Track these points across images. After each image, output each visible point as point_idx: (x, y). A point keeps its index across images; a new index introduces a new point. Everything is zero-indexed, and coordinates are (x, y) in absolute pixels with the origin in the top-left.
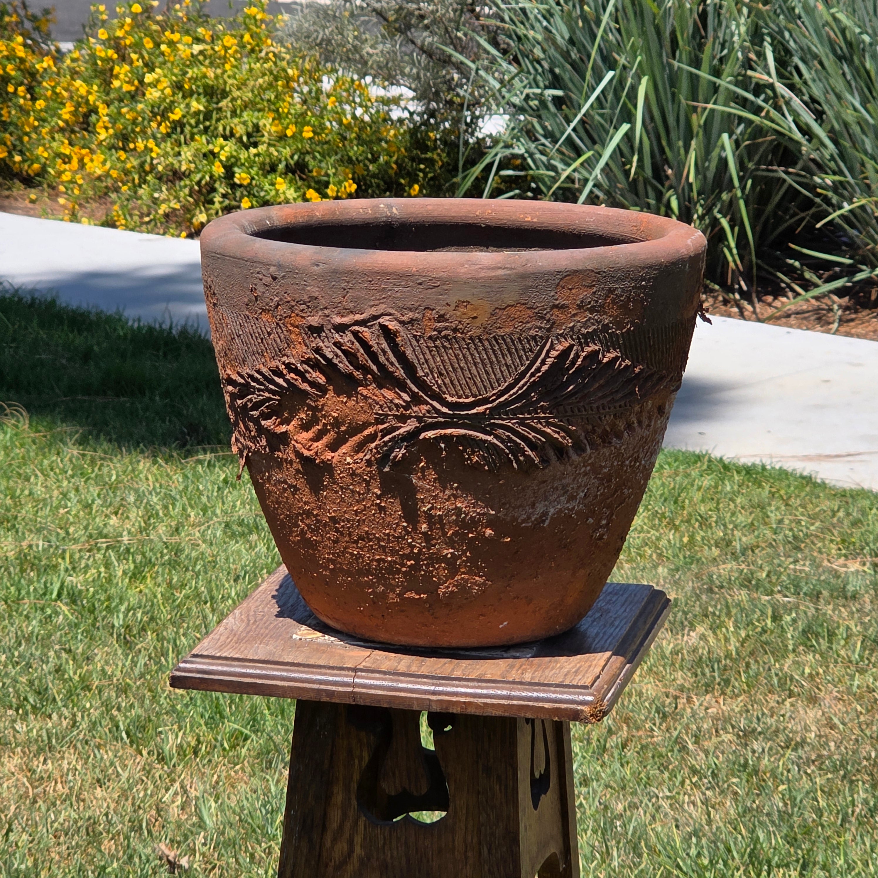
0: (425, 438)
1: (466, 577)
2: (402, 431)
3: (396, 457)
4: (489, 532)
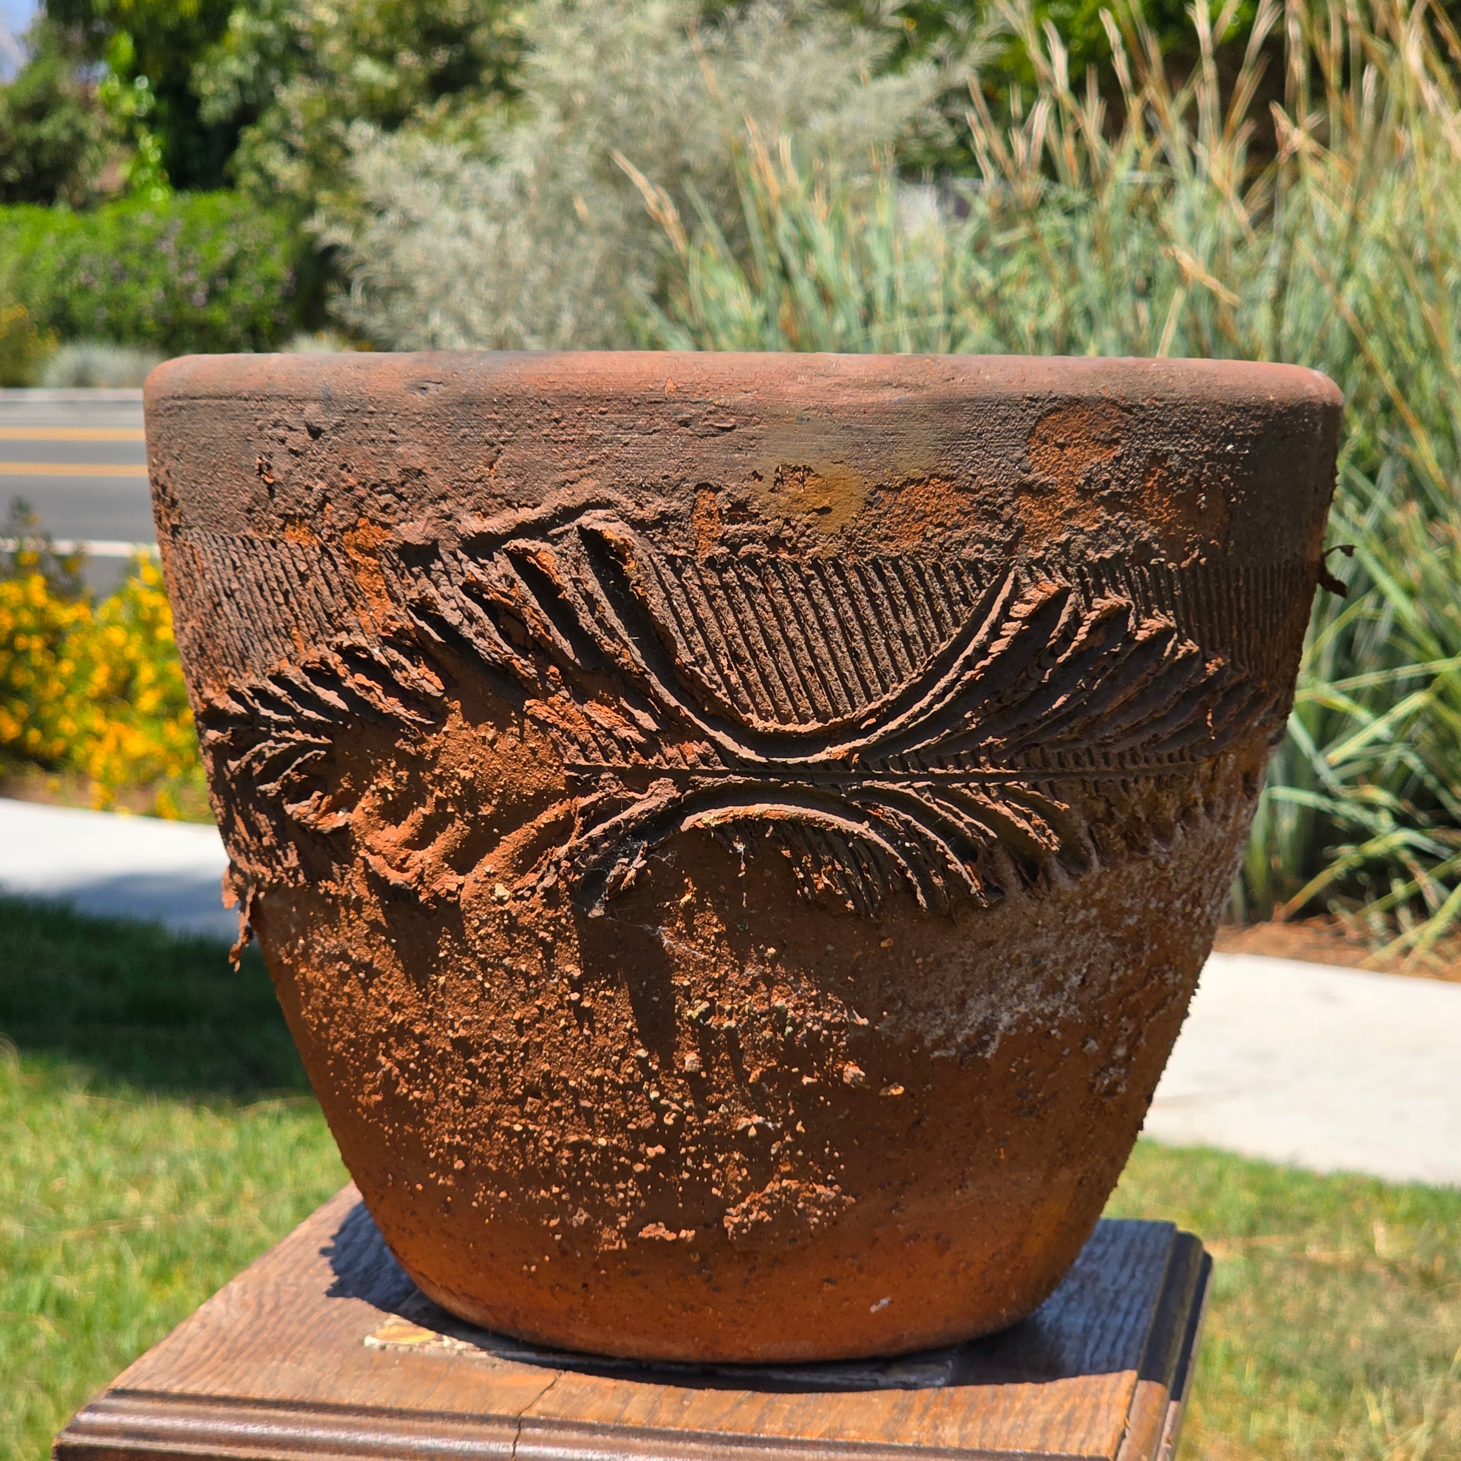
0: (694, 829)
1: (794, 1184)
2: (635, 810)
3: (620, 878)
4: (851, 1071)
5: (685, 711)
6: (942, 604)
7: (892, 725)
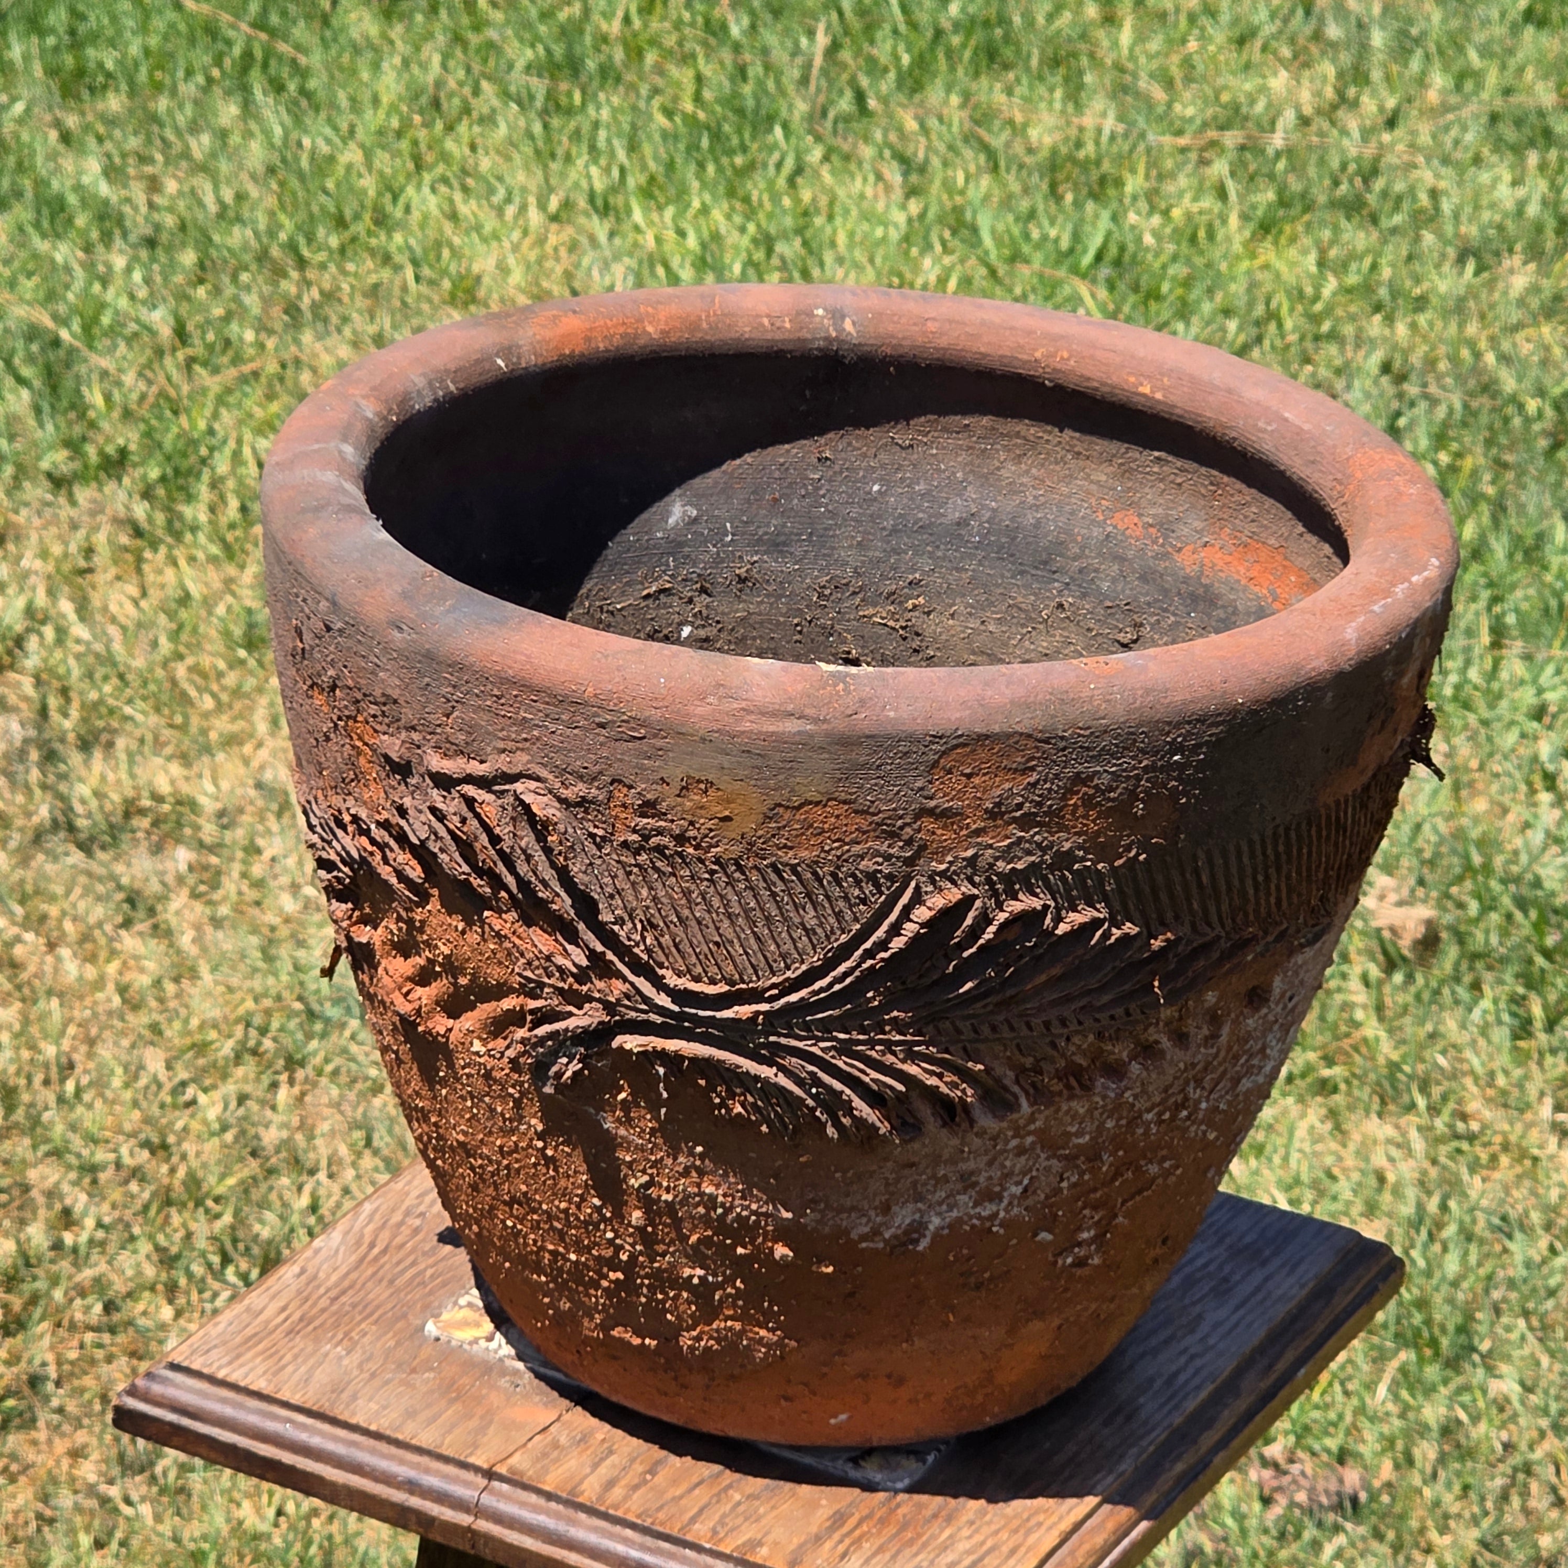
0: (621, 1048)
1: (738, 1326)
2: (571, 1023)
3: (559, 1075)
4: (781, 1251)
5: (610, 956)
6: (841, 904)
7: (794, 998)
